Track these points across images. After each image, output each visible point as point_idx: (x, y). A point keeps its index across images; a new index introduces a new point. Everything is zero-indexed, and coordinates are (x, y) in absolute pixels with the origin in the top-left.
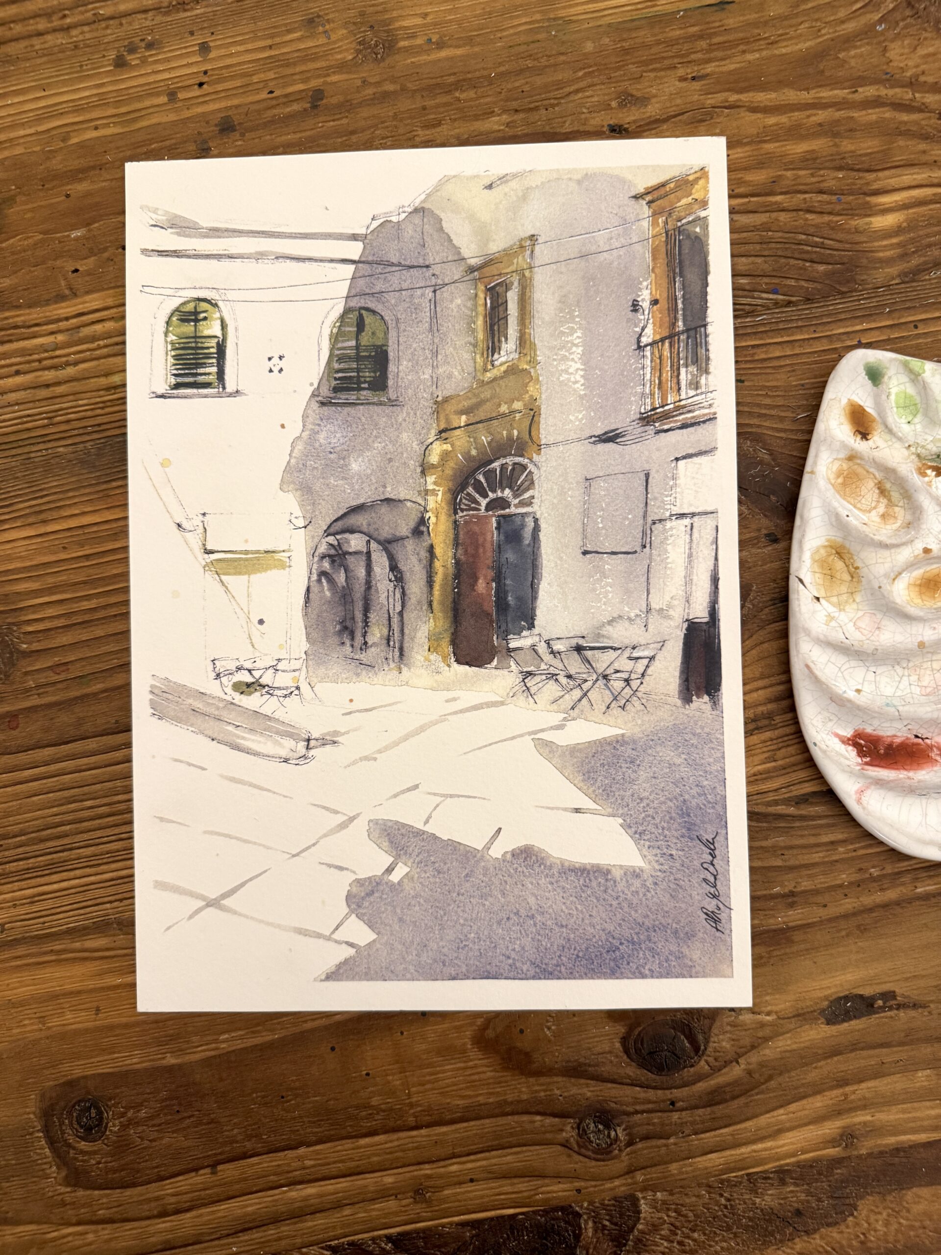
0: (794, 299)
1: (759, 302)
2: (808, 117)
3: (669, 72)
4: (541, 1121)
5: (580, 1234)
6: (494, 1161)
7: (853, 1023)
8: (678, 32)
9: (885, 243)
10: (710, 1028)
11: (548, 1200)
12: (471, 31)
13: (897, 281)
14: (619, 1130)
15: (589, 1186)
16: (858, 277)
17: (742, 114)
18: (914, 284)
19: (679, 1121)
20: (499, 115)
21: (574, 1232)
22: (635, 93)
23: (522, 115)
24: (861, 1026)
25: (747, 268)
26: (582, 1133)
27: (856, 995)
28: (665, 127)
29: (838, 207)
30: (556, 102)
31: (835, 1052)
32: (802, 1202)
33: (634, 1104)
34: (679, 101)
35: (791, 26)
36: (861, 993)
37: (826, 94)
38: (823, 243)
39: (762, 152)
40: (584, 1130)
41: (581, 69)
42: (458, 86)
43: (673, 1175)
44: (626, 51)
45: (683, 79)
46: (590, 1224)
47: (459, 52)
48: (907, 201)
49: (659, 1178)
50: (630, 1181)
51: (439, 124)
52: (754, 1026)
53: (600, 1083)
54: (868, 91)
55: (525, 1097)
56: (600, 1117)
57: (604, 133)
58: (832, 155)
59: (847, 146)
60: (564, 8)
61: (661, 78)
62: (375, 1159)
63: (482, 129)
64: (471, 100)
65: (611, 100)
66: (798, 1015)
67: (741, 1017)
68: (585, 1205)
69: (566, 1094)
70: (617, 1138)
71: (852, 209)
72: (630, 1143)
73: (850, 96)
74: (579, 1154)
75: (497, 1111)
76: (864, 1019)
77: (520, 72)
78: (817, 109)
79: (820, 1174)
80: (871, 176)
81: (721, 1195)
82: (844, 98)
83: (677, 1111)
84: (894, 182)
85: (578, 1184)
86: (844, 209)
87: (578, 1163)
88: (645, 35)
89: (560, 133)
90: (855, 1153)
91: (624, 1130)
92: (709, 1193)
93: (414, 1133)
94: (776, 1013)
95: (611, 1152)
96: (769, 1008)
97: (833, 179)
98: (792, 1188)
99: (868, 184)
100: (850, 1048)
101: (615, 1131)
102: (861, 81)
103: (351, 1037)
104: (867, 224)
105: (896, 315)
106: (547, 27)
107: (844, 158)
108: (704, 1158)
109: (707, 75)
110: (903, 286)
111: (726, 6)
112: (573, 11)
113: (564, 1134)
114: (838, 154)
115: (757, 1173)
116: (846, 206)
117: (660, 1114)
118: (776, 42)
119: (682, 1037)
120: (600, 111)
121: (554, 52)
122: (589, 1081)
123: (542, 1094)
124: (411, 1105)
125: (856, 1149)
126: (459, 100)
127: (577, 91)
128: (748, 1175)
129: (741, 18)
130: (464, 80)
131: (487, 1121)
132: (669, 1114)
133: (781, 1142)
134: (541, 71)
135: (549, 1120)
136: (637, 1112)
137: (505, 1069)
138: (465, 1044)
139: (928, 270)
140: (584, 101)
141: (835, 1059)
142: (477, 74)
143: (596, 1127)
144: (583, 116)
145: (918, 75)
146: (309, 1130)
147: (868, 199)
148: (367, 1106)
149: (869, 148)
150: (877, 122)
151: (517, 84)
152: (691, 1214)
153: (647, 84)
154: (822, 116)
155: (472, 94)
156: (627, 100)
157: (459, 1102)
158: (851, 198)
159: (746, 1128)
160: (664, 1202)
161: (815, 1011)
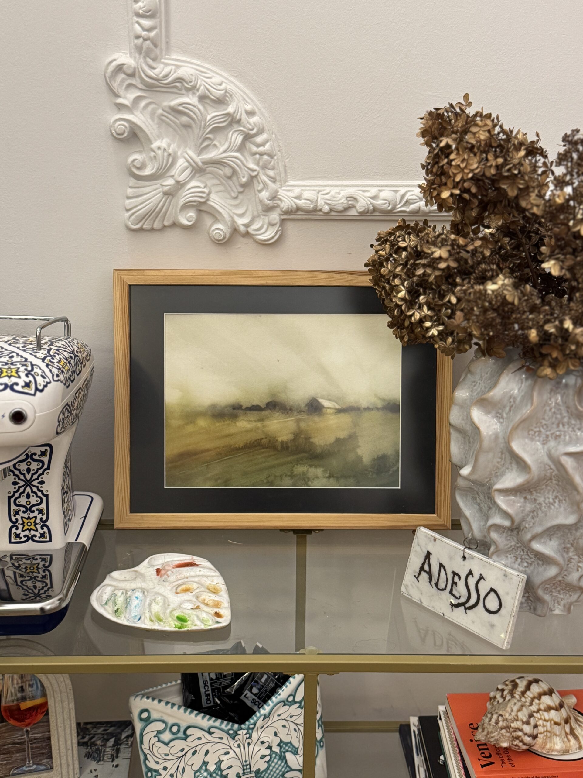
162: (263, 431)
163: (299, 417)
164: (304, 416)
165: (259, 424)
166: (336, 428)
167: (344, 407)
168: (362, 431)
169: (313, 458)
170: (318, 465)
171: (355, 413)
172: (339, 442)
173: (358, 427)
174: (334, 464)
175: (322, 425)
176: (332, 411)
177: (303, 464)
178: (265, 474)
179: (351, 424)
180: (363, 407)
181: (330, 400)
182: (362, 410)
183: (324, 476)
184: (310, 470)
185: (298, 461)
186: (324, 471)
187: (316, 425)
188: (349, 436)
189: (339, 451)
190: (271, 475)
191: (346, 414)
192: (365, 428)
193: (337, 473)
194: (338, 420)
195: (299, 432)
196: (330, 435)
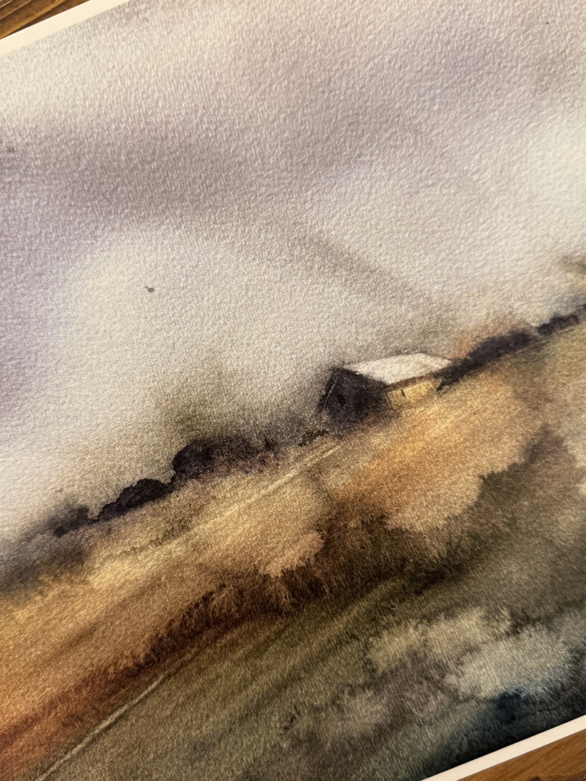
162: (202, 568)
163: (310, 460)
165: (176, 548)
166: (466, 440)
167: (463, 355)
168: (569, 415)
169: (426, 587)
170: (457, 605)
171: (514, 360)
172: (499, 490)
173: (548, 405)
174: (515, 577)
175: (408, 453)
176: (423, 387)
177: (398, 624)
178: (275, 718)
179: (517, 407)
180: (534, 325)
181: (398, 352)
182: (535, 339)
183: (494, 635)
184: (432, 634)
185: (374, 619)
186: (486, 618)
187: (385, 465)
188: (527, 451)
189: (514, 519)
190: (299, 713)
191: (482, 375)
192: (574, 398)
193: (539, 604)
194: (460, 412)
195: (334, 512)
196: (453, 479)
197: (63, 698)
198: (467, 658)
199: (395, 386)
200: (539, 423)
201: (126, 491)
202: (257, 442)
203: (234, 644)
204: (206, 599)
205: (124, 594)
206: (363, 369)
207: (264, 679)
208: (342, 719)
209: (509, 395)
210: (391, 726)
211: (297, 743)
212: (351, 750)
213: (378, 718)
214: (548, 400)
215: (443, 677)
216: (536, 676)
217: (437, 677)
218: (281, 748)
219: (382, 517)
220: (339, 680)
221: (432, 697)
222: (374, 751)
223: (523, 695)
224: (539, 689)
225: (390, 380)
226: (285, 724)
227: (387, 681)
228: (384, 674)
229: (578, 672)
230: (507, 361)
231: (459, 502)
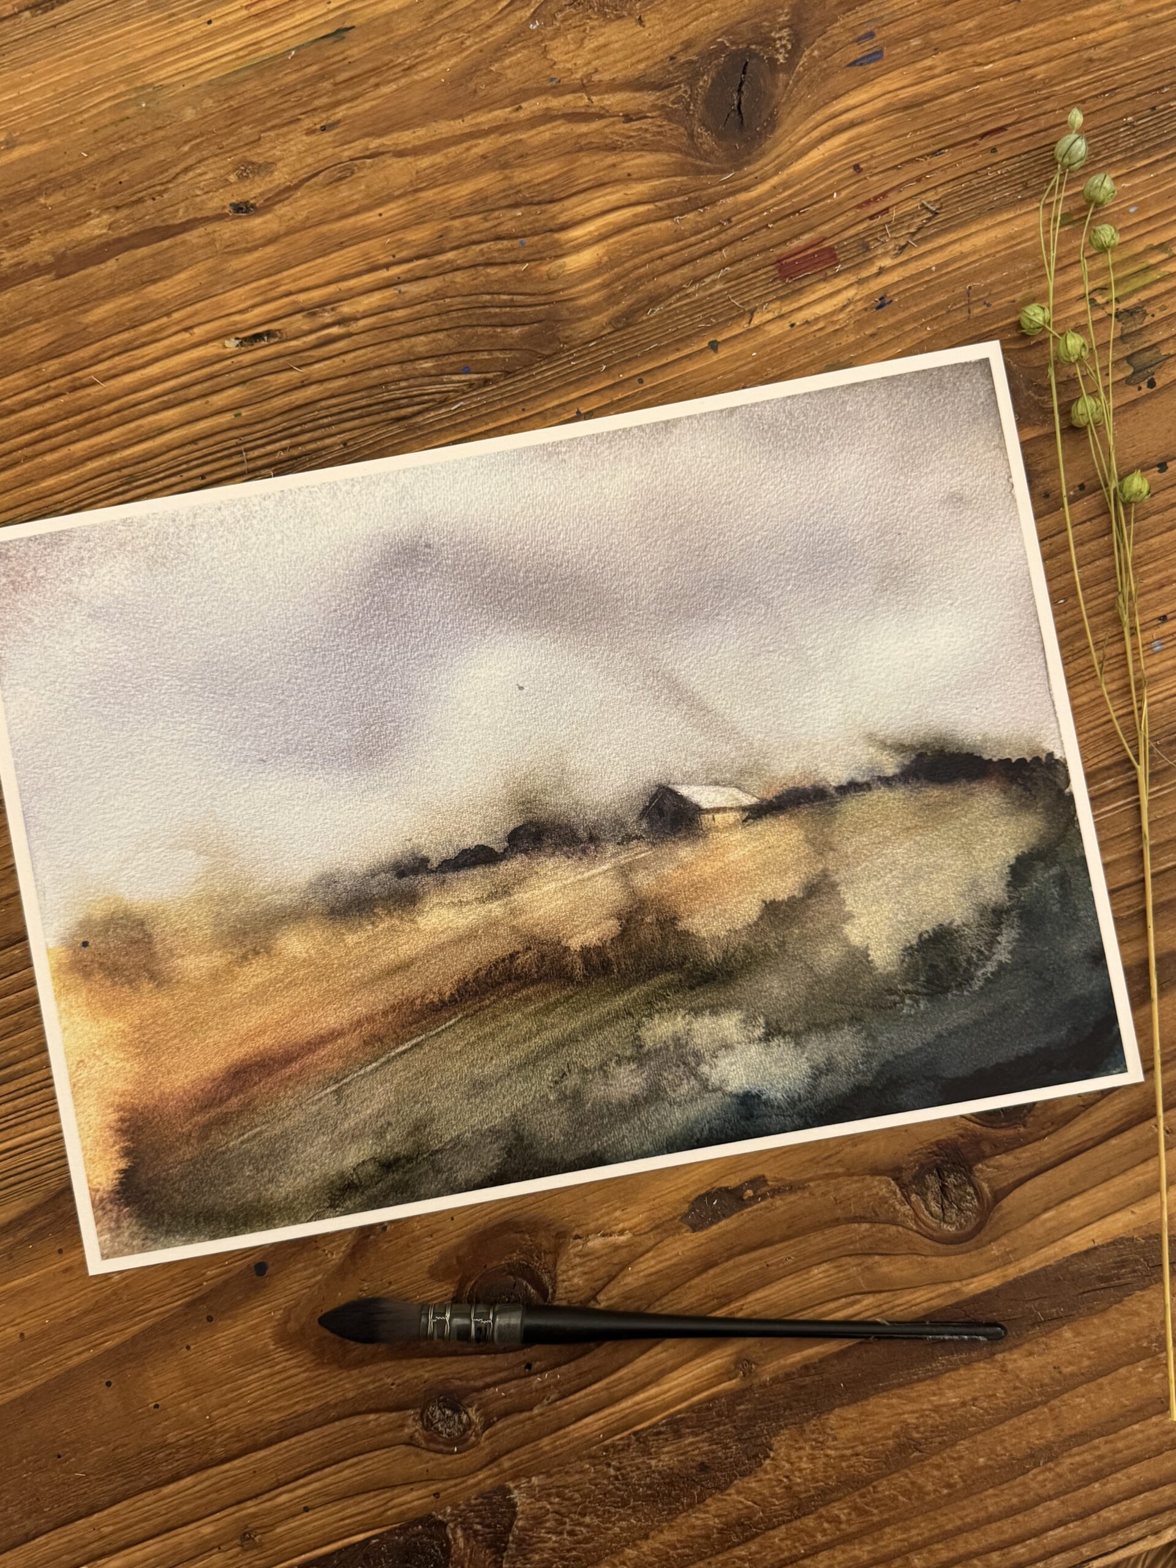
0: (490, 376)
1: (450, 387)
2: (468, 149)
3: (292, 127)
4: (376, 1420)
5: (449, 1547)
6: (328, 1481)
7: (722, 1223)
8: (294, 76)
9: (585, 286)
10: (555, 1264)
11: (402, 1513)
12: (45, 120)
13: (609, 330)
14: (472, 1412)
15: (448, 1487)
16: (561, 335)
17: (389, 162)
18: (631, 329)
19: (540, 1386)
20: (98, 216)
21: (441, 1546)
22: (255, 159)
23: (125, 212)
24: (732, 1226)
25: (428, 347)
26: (428, 1424)
27: (720, 1189)
28: (299, 194)
29: (522, 254)
30: (163, 188)
31: (707, 1264)
32: (706, 1453)
33: (483, 1376)
34: (310, 160)
35: (427, 44)
36: (726, 1185)
37: (485, 118)
38: (512, 300)
39: (420, 203)
40: (428, 1419)
41: (186, 142)
42: (41, 190)
43: (546, 1453)
44: (235, 111)
45: (310, 132)
46: (459, 1533)
47: (34, 148)
48: (603, 230)
49: (529, 1460)
50: (496, 1470)
51: (28, 241)
52: (606, 1251)
53: (436, 1360)
54: (533, 106)
55: (351, 1395)
56: (444, 1400)
57: (227, 215)
58: (504, 190)
59: (521, 176)
60: (151, 72)
61: (284, 135)
62: (185, 1508)
63: (81, 237)
64: (62, 203)
65: (228, 173)
66: (657, 1227)
67: (590, 1244)
68: (449, 1510)
69: (398, 1382)
70: (470, 1423)
71: (539, 252)
72: (487, 1425)
73: (514, 115)
74: (429, 1450)
75: (320, 1419)
76: (735, 1216)
77: (113, 160)
78: (477, 138)
79: (719, 1415)
80: (556, 208)
81: (609, 1465)
82: (506, 120)
83: (535, 1374)
84: (583, 210)
85: (433, 1488)
86: (529, 254)
87: (430, 1461)
88: (254, 87)
89: (174, 226)
90: (756, 1381)
91: (477, 1410)
92: (594, 1465)
93: (227, 1466)
94: (630, 1229)
95: (467, 1440)
96: (621, 1226)
97: (510, 220)
98: (691, 1440)
99: (553, 217)
100: (725, 1254)
101: (466, 1413)
102: (525, 94)
103: (128, 1365)
104: (560, 267)
105: (615, 371)
106: (136, 98)
107: (519, 192)
108: (580, 1424)
109: (339, 121)
110: (618, 334)
111: (345, 34)
112: (163, 73)
113: (406, 1430)
114: (511, 188)
115: (642, 1430)
116: (531, 250)
117: (515, 1382)
118: (414, 66)
119: (525, 1283)
120: (217, 190)
121: (149, 129)
122: (424, 1360)
123: (371, 1387)
124: (214, 1433)
125: (756, 1376)
126: (45, 206)
127: (186, 170)
128: (635, 1433)
129: (367, 45)
130: (48, 181)
131: (311, 1433)
132: (527, 1380)
133: (666, 1387)
134: (136, 154)
135: (385, 1417)
136: (488, 1386)
137: (322, 1365)
138: (266, 1345)
139: (644, 309)
140: (196, 180)
141: (711, 1272)
142: (62, 171)
143: (444, 1413)
144: (198, 199)
145: (590, 75)
146: (99, 1490)
147: (556, 236)
148: (165, 1446)
149: (546, 174)
150: (551, 141)
151: (112, 175)
152: (577, 1495)
153: (268, 146)
154: (483, 146)
155: (59, 197)
156: (248, 170)
157: (272, 1418)
158: (536, 238)
159: (620, 1378)
160: (542, 1488)
161: (674, 1218)
162: (514, 929)
163: (624, 858)
164: (641, 851)
165: (496, 908)
166: (758, 868)
167: (769, 797)
168: (847, 865)
169: (699, 984)
170: (722, 1005)
171: (811, 810)
172: (777, 915)
173: (831, 853)
174: (776, 991)
175: (708, 869)
176: (732, 817)
177: (670, 1010)
178: (550, 1072)
179: (805, 850)
180: (833, 784)
181: (716, 783)
182: (832, 796)
183: (748, 1037)
184: (696, 1026)
185: (650, 1003)
186: (744, 1021)
187: (686, 875)
188: (806, 888)
189: (784, 943)
190: (570, 1071)
191: (782, 817)
192: (854, 852)
193: (791, 1019)
194: (757, 843)
195: (635, 906)
196: (740, 898)
197: (370, 1019)
198: (720, 1053)
199: (708, 811)
200: (821, 866)
201: (464, 852)
202: (583, 834)
203: (528, 1000)
204: (513, 956)
205: (444, 938)
206: (684, 791)
207: (546, 1034)
208: (606, 1084)
209: (801, 838)
210: (645, 1099)
211: (562, 1098)
212: (607, 1114)
213: (636, 1090)
214: (832, 849)
215: (698, 1065)
216: (778, 1083)
217: (693, 1064)
218: (549, 1100)
219: (675, 918)
220: (610, 1049)
221: (685, 1081)
222: (626, 1119)
223: (764, 1097)
224: (779, 1095)
225: (705, 805)
226: (556, 1078)
227: (651, 1059)
228: (649, 1051)
229: (815, 1087)
230: (805, 810)
231: (741, 919)
